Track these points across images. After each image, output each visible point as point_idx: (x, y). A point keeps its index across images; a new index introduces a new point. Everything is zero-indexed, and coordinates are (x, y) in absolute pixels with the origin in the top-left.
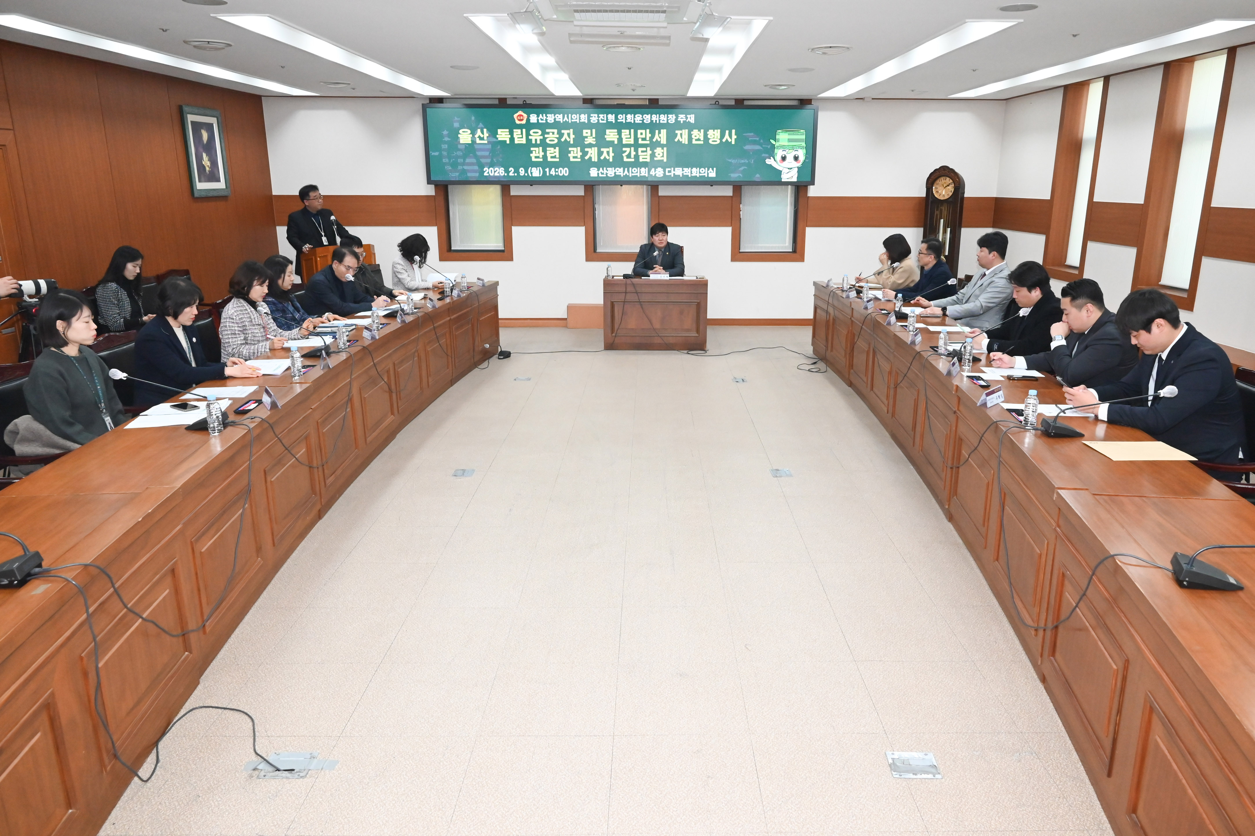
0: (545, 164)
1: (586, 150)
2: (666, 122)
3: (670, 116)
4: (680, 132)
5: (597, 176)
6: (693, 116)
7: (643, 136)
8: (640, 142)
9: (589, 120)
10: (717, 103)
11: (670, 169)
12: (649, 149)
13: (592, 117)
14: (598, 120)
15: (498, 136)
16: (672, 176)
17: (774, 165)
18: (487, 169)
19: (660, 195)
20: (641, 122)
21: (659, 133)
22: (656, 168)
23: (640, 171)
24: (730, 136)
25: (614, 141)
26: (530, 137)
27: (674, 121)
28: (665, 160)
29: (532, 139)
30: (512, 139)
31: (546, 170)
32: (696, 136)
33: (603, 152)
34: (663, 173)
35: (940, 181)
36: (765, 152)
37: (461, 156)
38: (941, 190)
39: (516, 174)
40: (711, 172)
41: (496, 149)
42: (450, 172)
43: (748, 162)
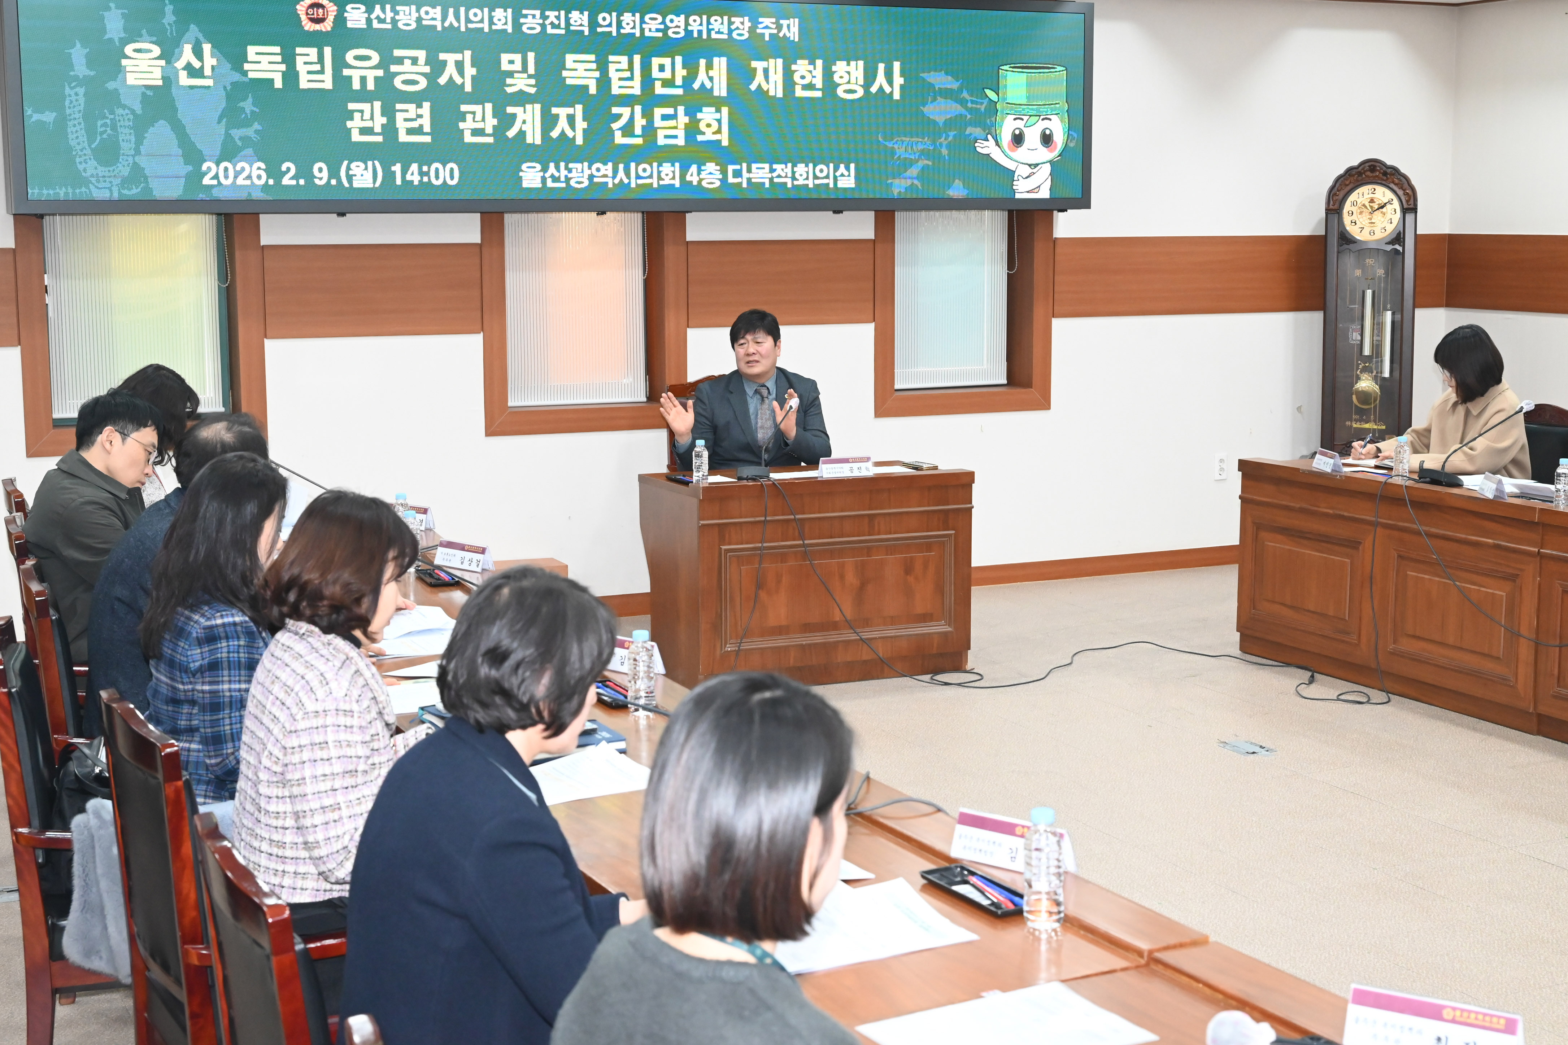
0: (389, 150)
1: (510, 110)
2: (725, 37)
3: (737, 20)
4: (764, 64)
5: (540, 185)
6: (795, 23)
7: (667, 74)
8: (659, 90)
9: (517, 25)
11: (737, 167)
12: (681, 109)
14: (543, 26)
15: (247, 66)
16: (745, 185)
17: (997, 155)
18: (213, 166)
19: (688, 239)
20: (660, 34)
21: (709, 66)
22: (701, 163)
23: (659, 172)
24: (890, 82)
26: (346, 72)
27: (746, 36)
28: (725, 143)
29: (350, 77)
30: (291, 75)
31: (393, 168)
32: (803, 77)
33: (557, 116)
34: (720, 177)
35: (1362, 195)
36: (975, 123)
37: (127, 123)
38: (1363, 220)
39: (302, 182)
40: (842, 175)
41: (241, 104)
42: (92, 176)
43: (932, 147)
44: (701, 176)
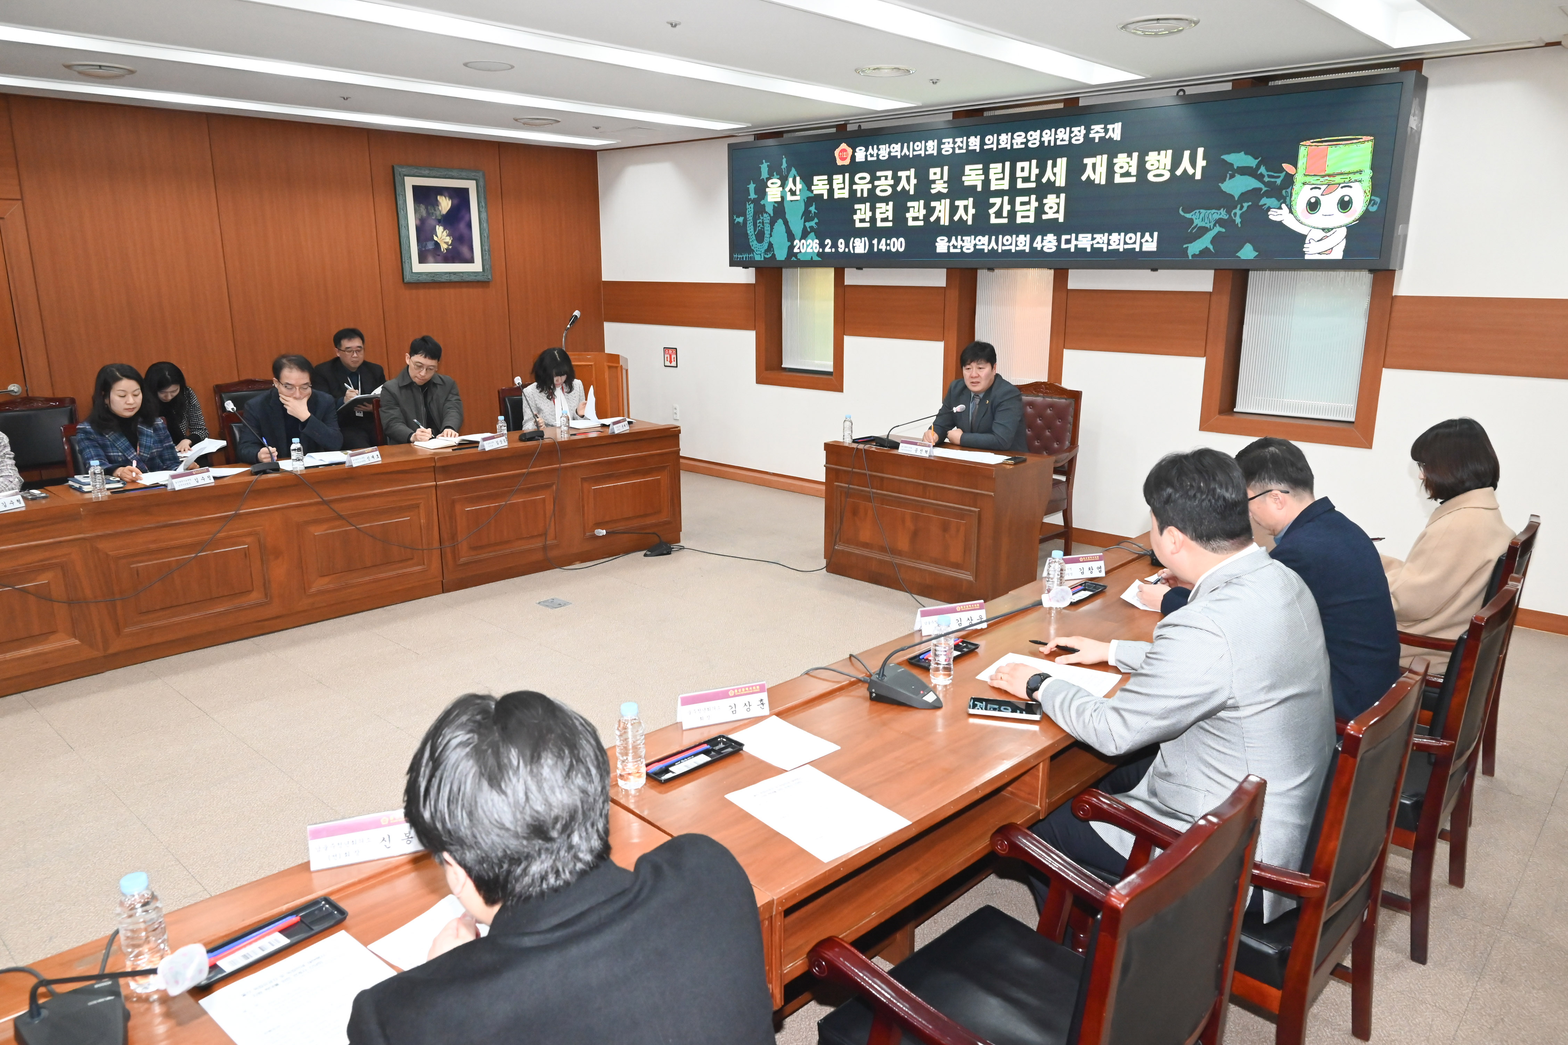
0: (873, 232)
1: (933, 204)
2: (1067, 143)
3: (1075, 130)
4: (1092, 160)
5: (946, 251)
6: (1118, 126)
7: (1026, 174)
8: (1020, 185)
9: (939, 150)
10: (1181, 93)
11: (1068, 237)
12: (1033, 197)
13: (944, 143)
14: (954, 148)
15: (813, 188)
16: (1073, 250)
17: (1290, 222)
18: (798, 242)
19: (1069, 288)
20: (1023, 146)
21: (1054, 165)
22: (1044, 235)
23: (1017, 242)
24: (1192, 165)
25: (976, 186)
26: (855, 187)
27: (1082, 140)
28: (1061, 220)
29: (856, 190)
30: (831, 191)
31: (873, 242)
32: (1121, 167)
33: (958, 207)
34: (1056, 244)
36: (1268, 195)
37: (768, 221)
39: (834, 250)
40: (1147, 241)
41: (811, 209)
42: (755, 248)
43: (1226, 217)
44: (1043, 244)
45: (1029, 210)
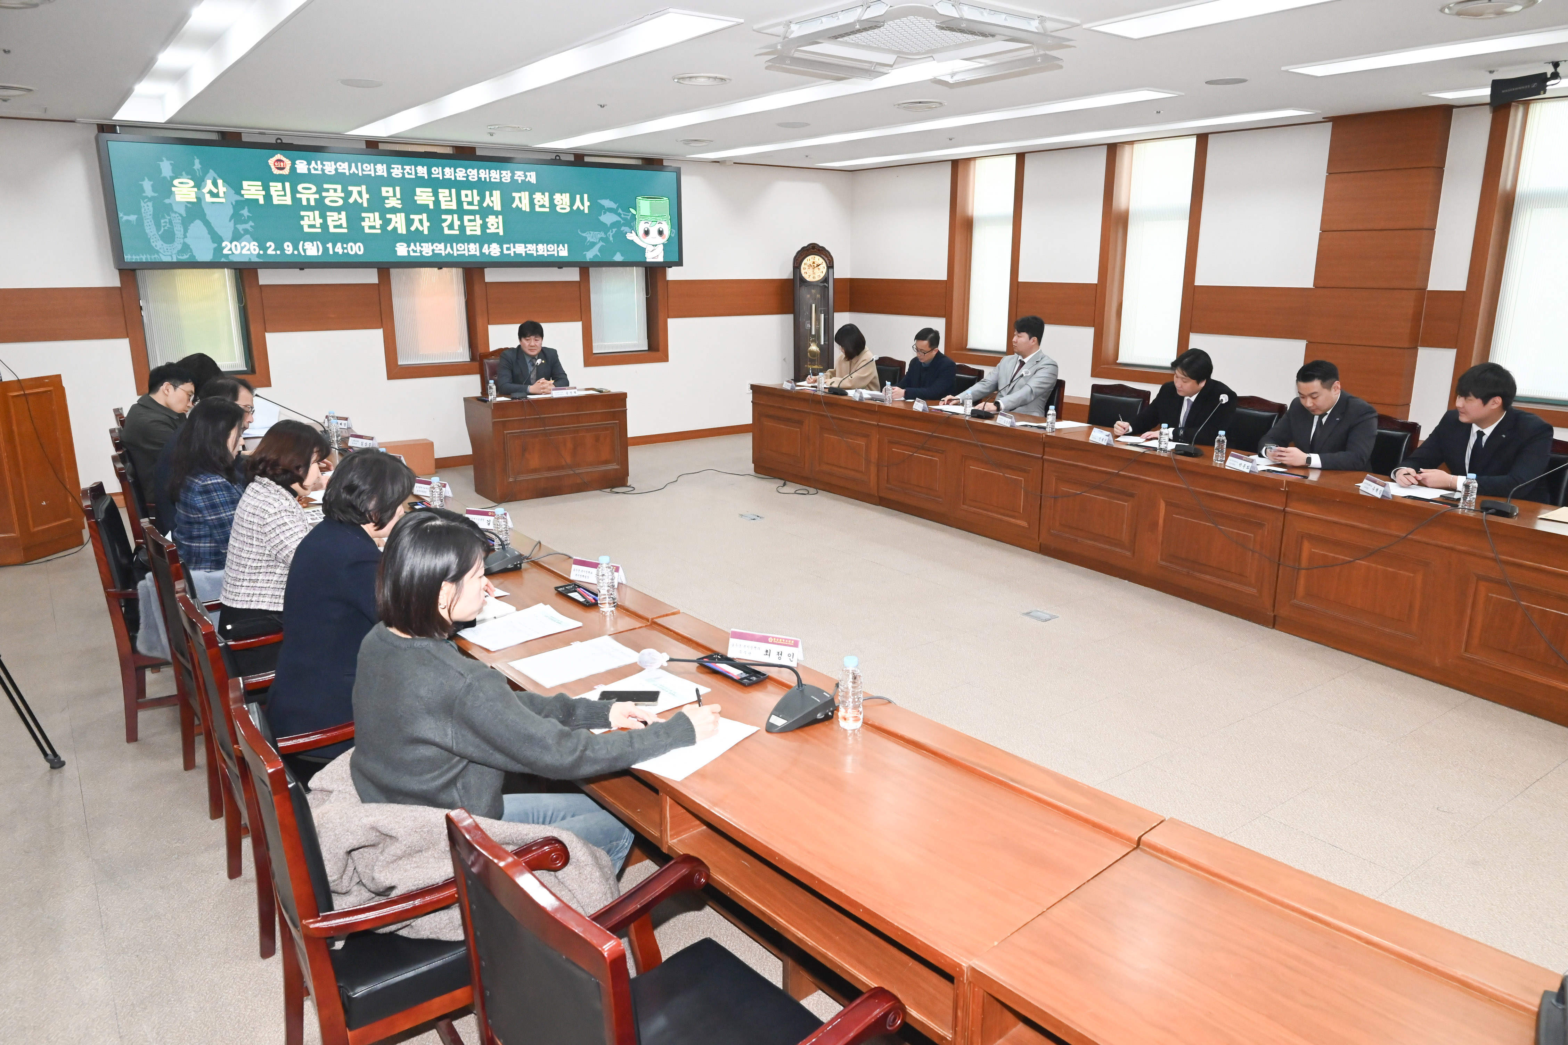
0: (324, 236)
1: (388, 216)
2: (498, 181)
3: (504, 172)
4: (519, 195)
5: (407, 254)
6: (533, 174)
7: (470, 199)
8: (466, 207)
9: (389, 173)
10: (558, 158)
11: (508, 246)
12: (478, 217)
13: (393, 168)
14: (403, 173)
15: (243, 192)
16: (512, 255)
17: (637, 240)
18: (228, 244)
19: (486, 281)
20: (465, 179)
21: (491, 195)
22: (489, 244)
23: (468, 248)
24: (583, 204)
25: (428, 205)
27: (509, 180)
28: (501, 233)
29: (301, 198)
30: (268, 197)
31: (328, 245)
32: (539, 201)
33: (413, 220)
34: (500, 250)
35: (809, 260)
36: (625, 225)
37: (178, 221)
38: (810, 271)
39: (278, 252)
40: (561, 250)
41: (242, 212)
42: (160, 248)
43: (605, 237)
44: (490, 250)
45: (476, 226)
